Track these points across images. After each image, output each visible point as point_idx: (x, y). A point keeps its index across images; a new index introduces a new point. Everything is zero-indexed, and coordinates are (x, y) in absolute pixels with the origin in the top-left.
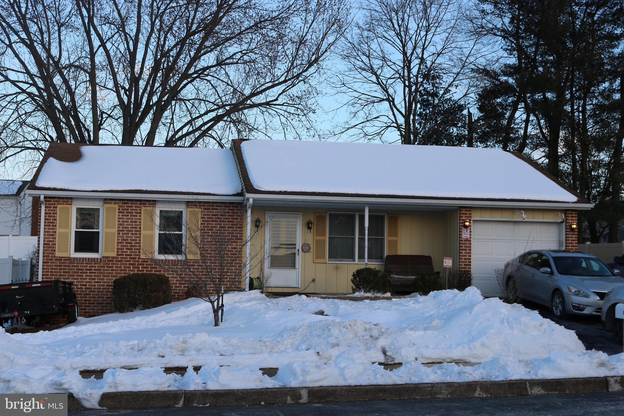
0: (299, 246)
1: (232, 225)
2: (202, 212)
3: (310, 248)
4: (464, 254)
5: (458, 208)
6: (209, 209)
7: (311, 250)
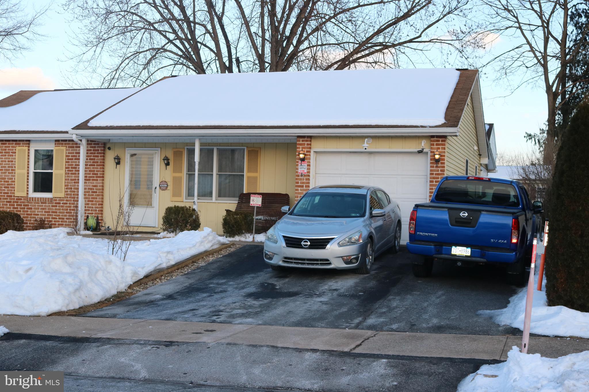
0: (156, 183)
1: (93, 162)
2: (66, 150)
3: (167, 185)
4: (300, 191)
5: (296, 138)
6: (73, 147)
7: (169, 188)
